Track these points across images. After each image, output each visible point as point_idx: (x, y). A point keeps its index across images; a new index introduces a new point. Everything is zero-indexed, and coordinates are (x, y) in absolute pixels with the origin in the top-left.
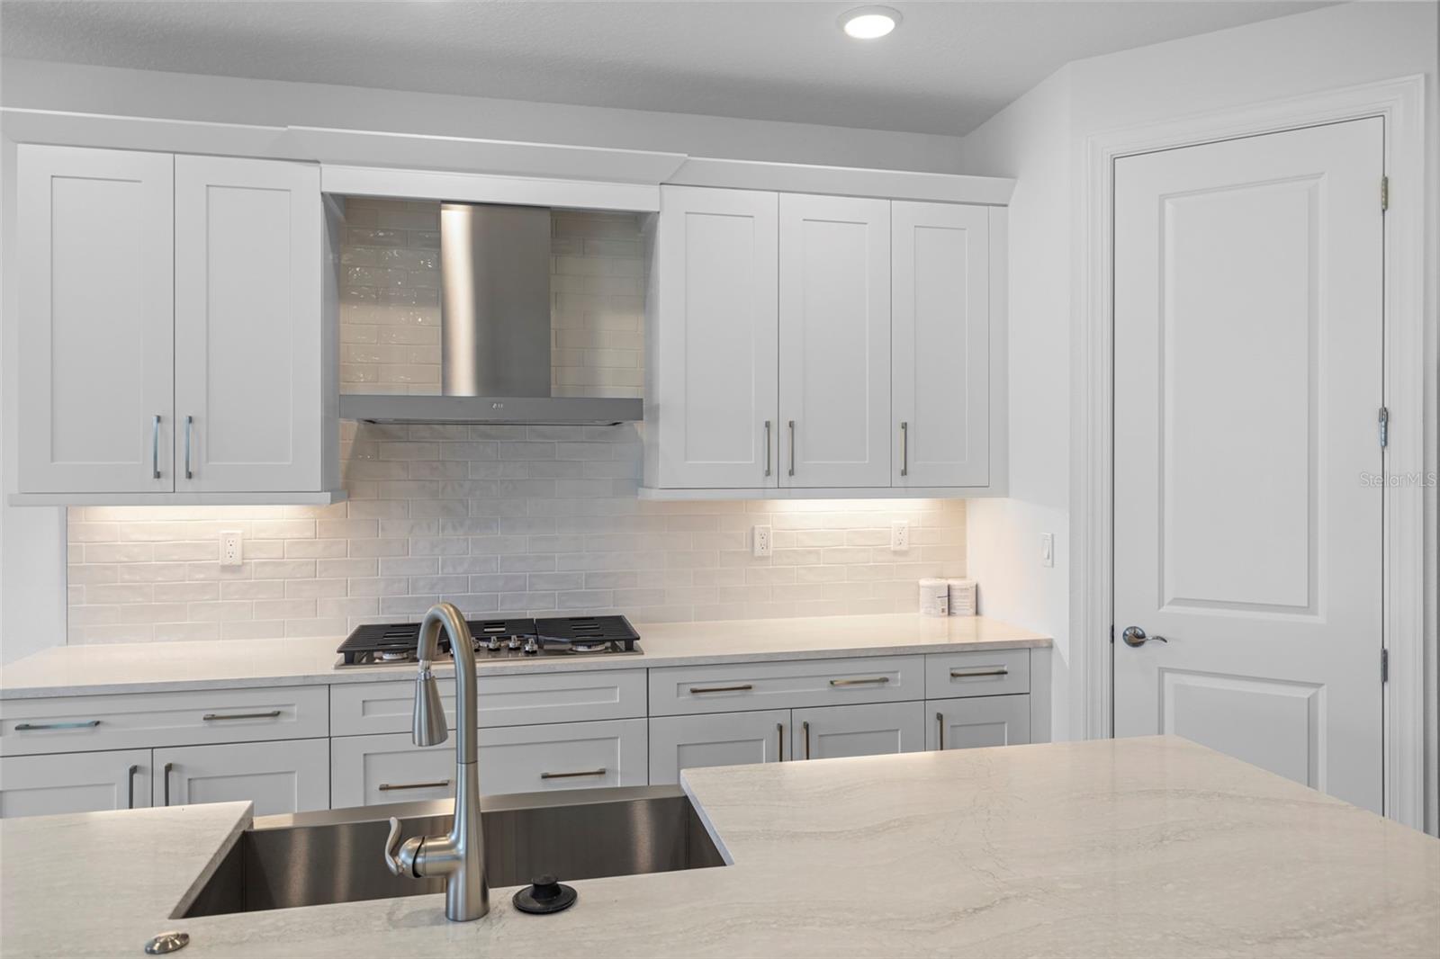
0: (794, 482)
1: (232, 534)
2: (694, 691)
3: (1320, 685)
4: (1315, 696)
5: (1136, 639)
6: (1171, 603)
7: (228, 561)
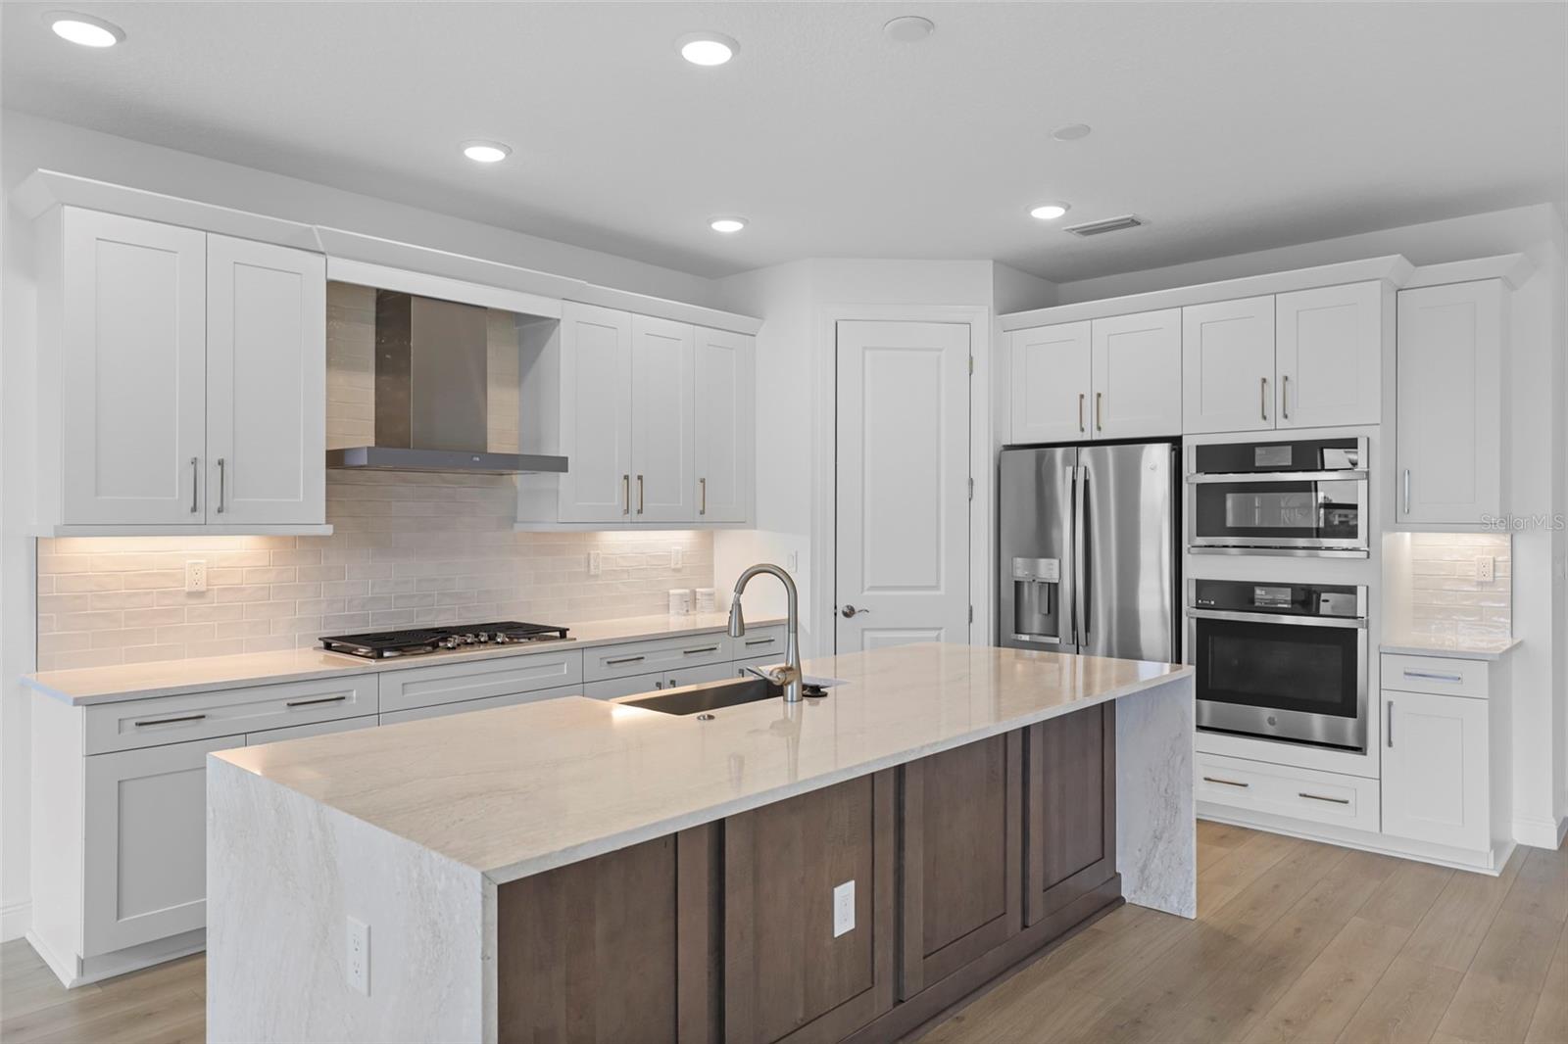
0: (641, 518)
1: (196, 564)
2: (609, 663)
3: (941, 629)
4: (939, 634)
5: (849, 613)
6: (868, 590)
7: (195, 588)
